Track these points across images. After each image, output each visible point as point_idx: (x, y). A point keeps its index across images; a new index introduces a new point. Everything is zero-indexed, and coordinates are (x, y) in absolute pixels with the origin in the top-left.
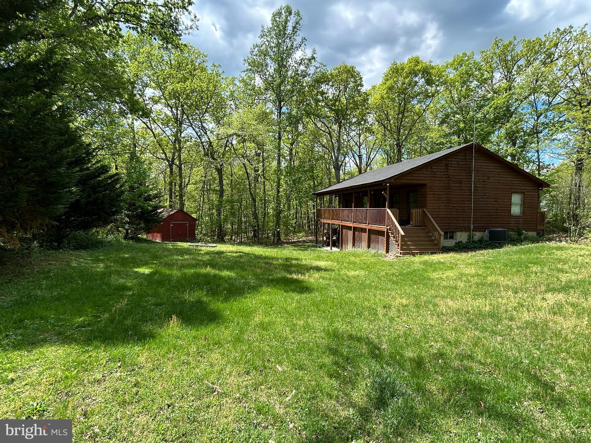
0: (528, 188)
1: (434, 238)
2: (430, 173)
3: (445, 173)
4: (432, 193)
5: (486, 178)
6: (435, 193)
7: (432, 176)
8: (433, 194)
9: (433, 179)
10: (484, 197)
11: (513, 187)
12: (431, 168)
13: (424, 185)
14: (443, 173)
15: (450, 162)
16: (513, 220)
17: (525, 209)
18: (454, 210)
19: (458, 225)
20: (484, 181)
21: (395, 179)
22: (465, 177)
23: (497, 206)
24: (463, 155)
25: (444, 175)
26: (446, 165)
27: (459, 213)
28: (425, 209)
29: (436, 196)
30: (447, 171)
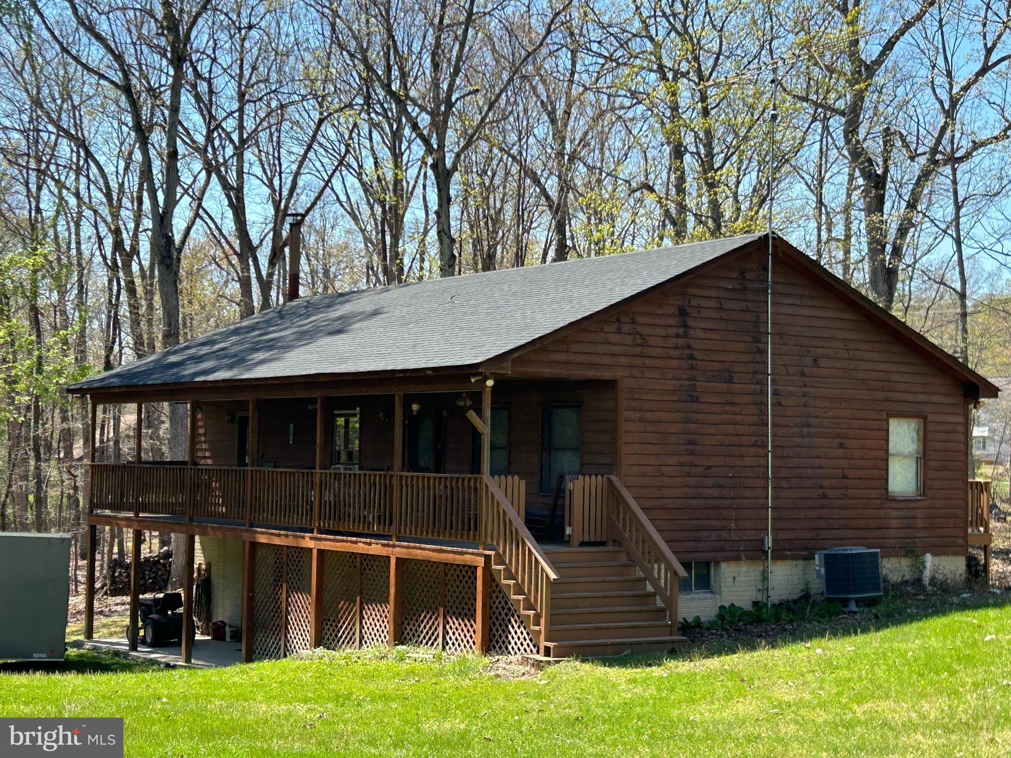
0: (935, 399)
1: (650, 588)
2: (629, 339)
3: (681, 342)
4: (638, 415)
5: (808, 361)
6: (649, 416)
7: (638, 350)
8: (641, 420)
9: (638, 361)
10: (805, 430)
11: (892, 395)
12: (633, 322)
13: (612, 384)
14: (671, 342)
15: (694, 302)
16: (894, 513)
17: (930, 474)
18: (709, 481)
19: (724, 534)
20: (803, 374)
21: (514, 362)
22: (744, 358)
23: (844, 462)
24: (735, 275)
25: (676, 347)
26: (683, 312)
27: (726, 492)
28: (614, 478)
29: (650, 428)
30: (685, 335)
